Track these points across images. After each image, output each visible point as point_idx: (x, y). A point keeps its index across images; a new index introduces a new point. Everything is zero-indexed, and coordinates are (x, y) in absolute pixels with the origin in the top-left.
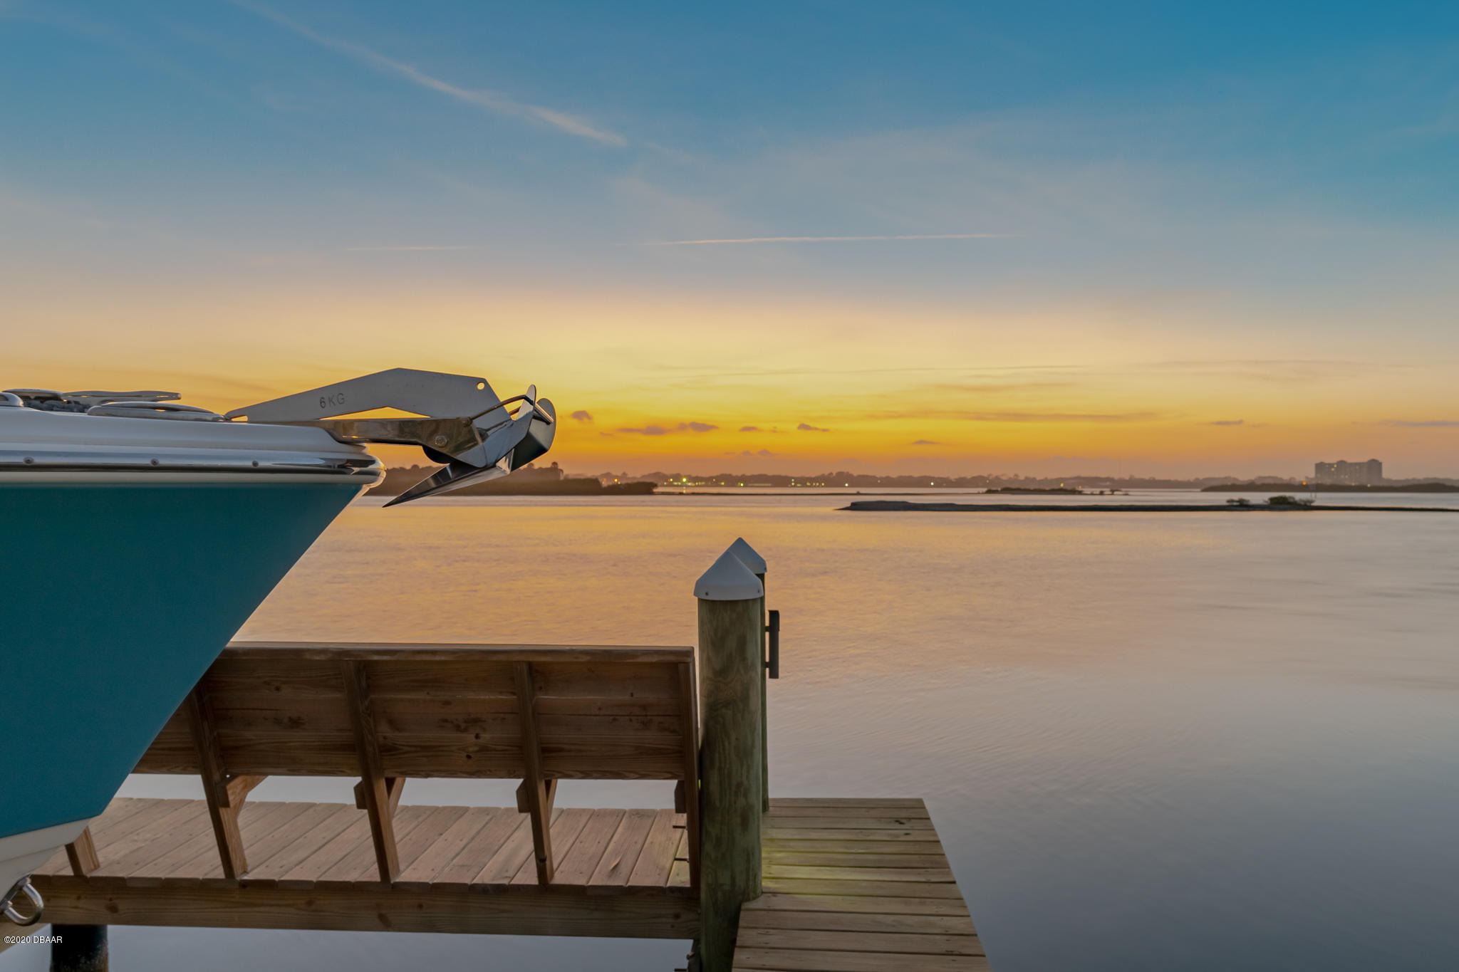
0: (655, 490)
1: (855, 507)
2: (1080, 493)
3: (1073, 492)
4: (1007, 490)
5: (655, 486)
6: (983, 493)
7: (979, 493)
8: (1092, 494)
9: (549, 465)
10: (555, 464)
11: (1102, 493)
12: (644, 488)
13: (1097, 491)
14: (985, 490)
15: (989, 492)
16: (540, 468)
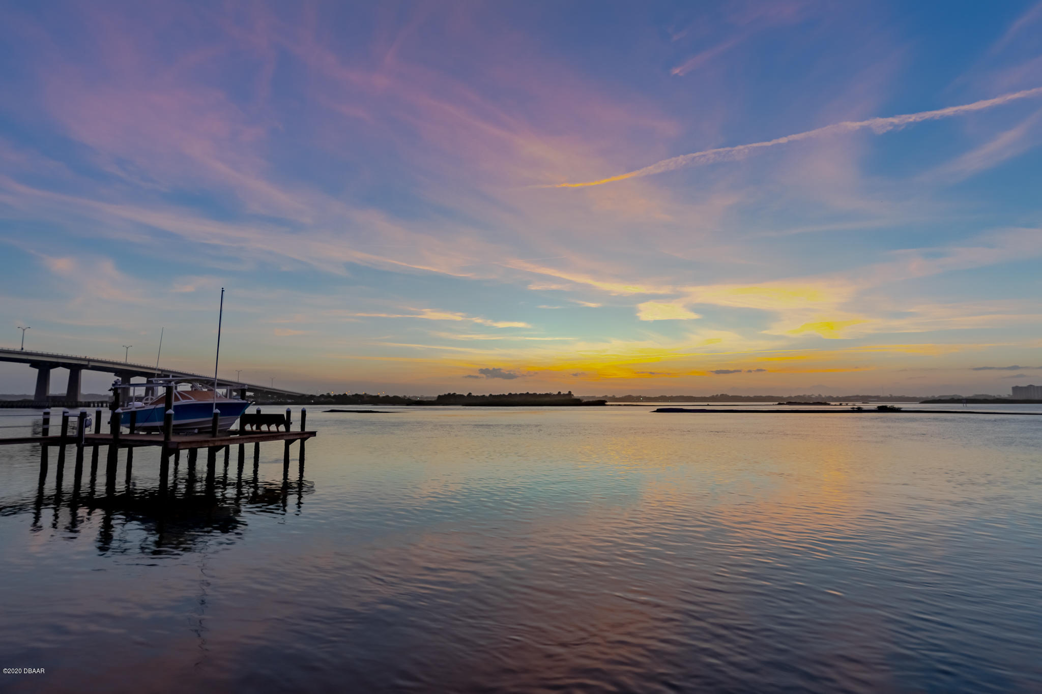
0: (606, 404)
1: (659, 411)
2: (829, 404)
3: (825, 404)
4: (789, 403)
5: (606, 402)
6: (776, 405)
7: (773, 405)
8: (835, 405)
9: (567, 393)
10: (570, 392)
11: (841, 405)
12: (601, 403)
13: (838, 403)
14: (777, 403)
15: (780, 404)
16: (564, 394)
